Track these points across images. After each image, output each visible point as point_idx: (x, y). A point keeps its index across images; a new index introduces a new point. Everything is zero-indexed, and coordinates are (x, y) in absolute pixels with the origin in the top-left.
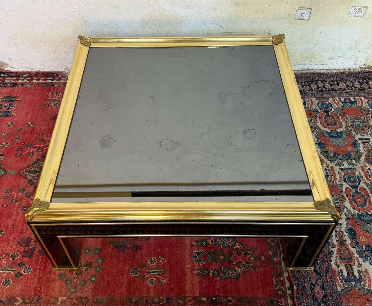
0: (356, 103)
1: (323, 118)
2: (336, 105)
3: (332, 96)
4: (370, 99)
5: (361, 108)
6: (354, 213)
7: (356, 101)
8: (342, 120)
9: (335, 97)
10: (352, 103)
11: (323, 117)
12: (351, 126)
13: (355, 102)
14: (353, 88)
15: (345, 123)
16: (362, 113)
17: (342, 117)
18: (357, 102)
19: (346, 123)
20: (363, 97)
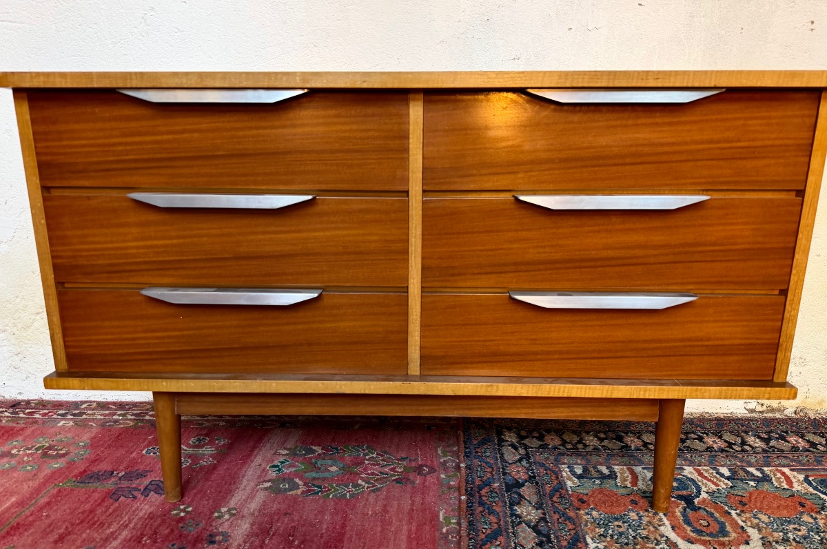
0: (770, 481)
1: (678, 514)
2: (709, 483)
3: (691, 464)
4: (809, 473)
5: (789, 493)
7: (768, 476)
8: (744, 522)
9: (700, 466)
10: (757, 480)
11: (678, 512)
12: (780, 541)
13: (766, 479)
14: (746, 447)
15: (756, 531)
16: (804, 506)
17: (738, 515)
18: (773, 479)
19: (760, 530)
20: (784, 466)
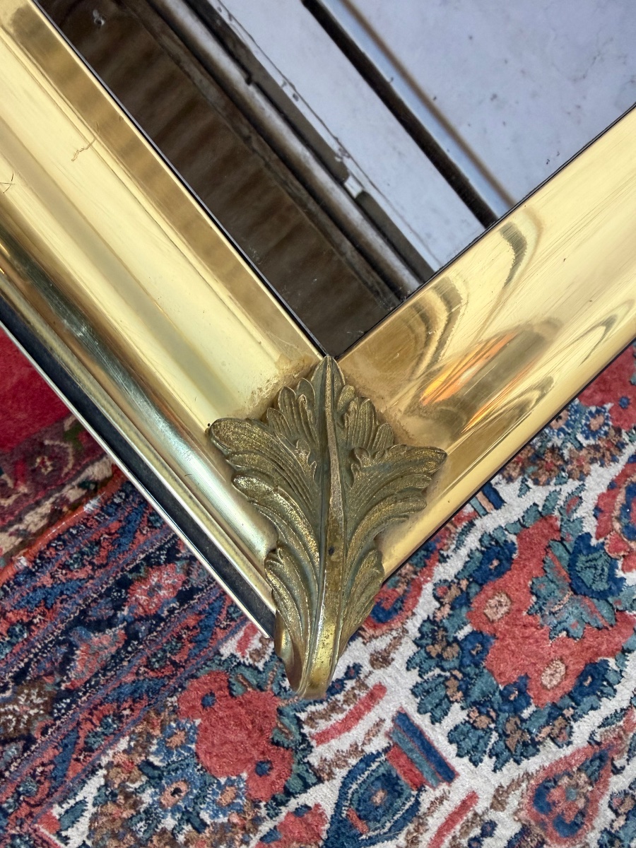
6: (580, 520)
